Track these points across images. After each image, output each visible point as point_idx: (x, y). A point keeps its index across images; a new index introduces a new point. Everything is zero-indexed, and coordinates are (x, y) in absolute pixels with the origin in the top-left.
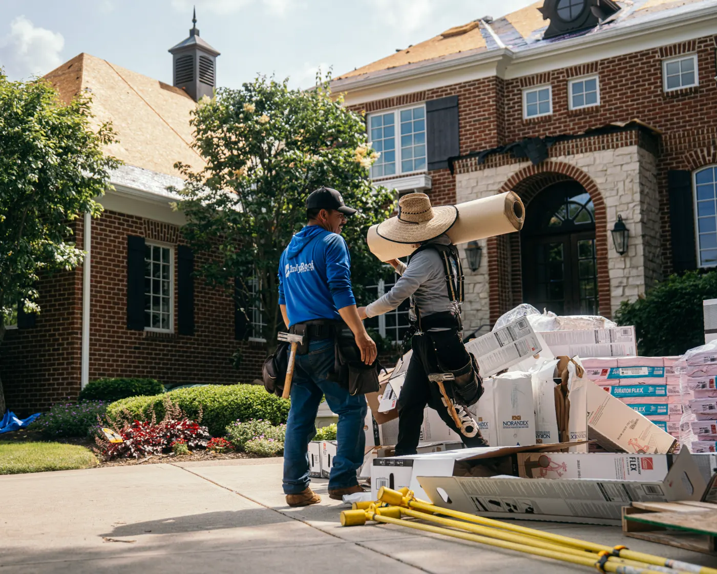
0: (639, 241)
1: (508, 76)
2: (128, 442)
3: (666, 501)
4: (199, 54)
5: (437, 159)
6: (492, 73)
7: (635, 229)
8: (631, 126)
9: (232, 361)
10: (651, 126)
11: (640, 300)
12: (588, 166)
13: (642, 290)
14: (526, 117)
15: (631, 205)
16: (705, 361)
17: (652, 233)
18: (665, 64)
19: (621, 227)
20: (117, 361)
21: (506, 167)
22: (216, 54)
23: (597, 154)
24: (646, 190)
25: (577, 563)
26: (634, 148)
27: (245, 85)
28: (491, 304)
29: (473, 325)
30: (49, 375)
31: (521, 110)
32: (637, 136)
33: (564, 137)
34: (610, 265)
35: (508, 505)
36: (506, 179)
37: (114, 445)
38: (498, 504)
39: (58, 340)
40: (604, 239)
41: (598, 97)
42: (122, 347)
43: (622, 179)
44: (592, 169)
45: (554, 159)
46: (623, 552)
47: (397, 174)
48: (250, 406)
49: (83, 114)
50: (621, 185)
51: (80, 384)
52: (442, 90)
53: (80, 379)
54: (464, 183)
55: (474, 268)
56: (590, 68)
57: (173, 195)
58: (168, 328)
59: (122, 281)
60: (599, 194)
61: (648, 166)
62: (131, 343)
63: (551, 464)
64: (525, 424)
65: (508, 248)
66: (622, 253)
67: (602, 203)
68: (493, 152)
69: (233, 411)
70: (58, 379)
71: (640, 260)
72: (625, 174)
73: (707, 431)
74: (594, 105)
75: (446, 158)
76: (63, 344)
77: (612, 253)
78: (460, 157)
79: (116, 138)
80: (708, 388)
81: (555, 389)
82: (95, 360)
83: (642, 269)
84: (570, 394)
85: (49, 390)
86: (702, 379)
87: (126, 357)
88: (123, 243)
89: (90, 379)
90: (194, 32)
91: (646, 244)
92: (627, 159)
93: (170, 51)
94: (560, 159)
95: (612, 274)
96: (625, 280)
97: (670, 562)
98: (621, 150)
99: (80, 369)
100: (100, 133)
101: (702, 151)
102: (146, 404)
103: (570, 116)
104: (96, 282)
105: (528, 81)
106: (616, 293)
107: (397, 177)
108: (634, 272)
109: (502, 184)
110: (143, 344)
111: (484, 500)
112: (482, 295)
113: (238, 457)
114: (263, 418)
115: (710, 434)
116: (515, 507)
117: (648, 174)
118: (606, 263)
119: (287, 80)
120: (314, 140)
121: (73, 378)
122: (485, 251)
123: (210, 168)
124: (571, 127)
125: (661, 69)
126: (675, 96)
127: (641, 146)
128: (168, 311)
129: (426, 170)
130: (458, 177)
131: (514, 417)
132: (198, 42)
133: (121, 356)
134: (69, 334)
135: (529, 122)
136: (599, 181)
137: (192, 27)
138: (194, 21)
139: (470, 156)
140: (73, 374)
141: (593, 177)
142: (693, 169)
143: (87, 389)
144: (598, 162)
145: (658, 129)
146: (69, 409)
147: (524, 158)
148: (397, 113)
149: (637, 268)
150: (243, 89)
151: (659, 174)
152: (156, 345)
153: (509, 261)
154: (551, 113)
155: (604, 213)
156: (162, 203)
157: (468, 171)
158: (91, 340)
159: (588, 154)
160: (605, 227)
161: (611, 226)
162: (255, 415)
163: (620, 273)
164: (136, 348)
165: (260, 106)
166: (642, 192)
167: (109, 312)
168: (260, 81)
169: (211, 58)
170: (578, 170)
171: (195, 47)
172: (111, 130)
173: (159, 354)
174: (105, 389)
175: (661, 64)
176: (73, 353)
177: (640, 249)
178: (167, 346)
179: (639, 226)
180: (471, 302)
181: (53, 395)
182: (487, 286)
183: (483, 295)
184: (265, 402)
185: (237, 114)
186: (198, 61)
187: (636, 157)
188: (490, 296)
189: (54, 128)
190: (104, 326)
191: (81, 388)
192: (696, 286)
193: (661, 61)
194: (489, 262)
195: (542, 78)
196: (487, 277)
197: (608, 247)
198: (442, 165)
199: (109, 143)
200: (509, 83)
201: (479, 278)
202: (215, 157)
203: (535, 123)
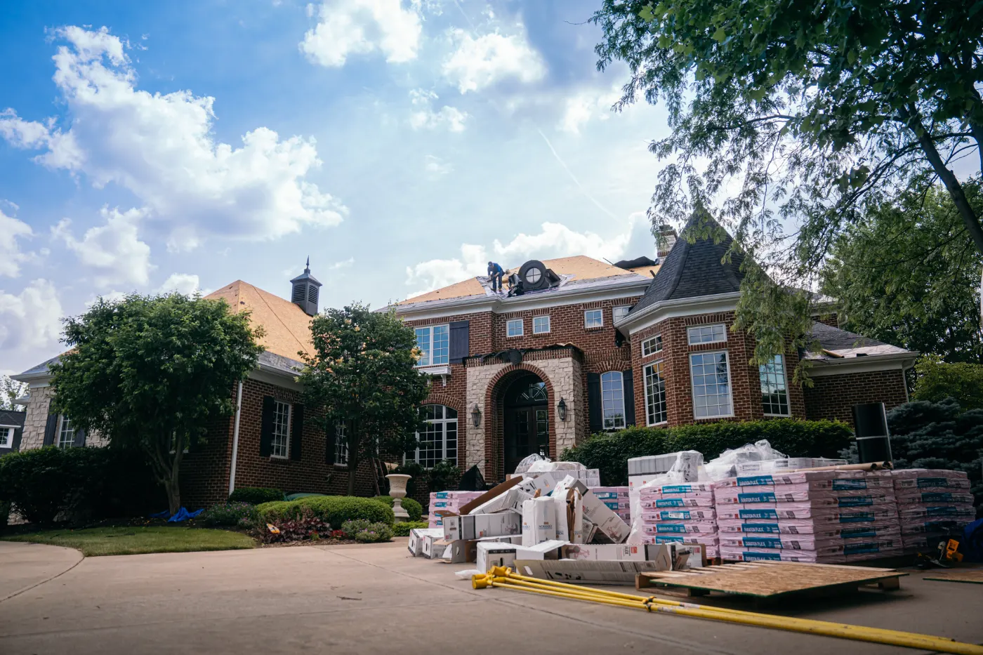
0: (572, 413)
1: (498, 312)
2: (283, 533)
3: (656, 571)
4: (309, 284)
5: (455, 357)
6: (490, 309)
7: (570, 405)
8: (568, 346)
9: (327, 478)
10: (579, 346)
11: (574, 447)
12: (544, 367)
13: (574, 441)
14: (508, 336)
15: (568, 392)
16: (651, 492)
17: (579, 408)
18: (585, 313)
19: (562, 404)
20: (252, 476)
21: (497, 365)
22: (320, 285)
23: (550, 361)
24: (577, 383)
25: (629, 606)
26: (570, 359)
27: (345, 307)
28: (486, 447)
29: (475, 459)
30: (208, 484)
31: (505, 332)
32: (572, 352)
33: (531, 350)
34: (556, 426)
35: (566, 575)
36: (496, 372)
37: (274, 534)
38: (560, 575)
39: (215, 461)
40: (553, 410)
41: (549, 328)
42: (256, 467)
43: (563, 376)
44: (546, 369)
45: (525, 362)
46: (654, 600)
47: (430, 365)
48: (357, 510)
49: (246, 319)
50: (562, 379)
51: (228, 490)
52: (460, 316)
53: (228, 487)
54: (472, 373)
55: (477, 425)
56: (545, 311)
57: (296, 373)
58: (285, 455)
59: (259, 425)
60: (551, 384)
61: (577, 370)
62: (261, 465)
63: (581, 551)
64: (550, 527)
65: (496, 413)
66: (563, 419)
67: (552, 389)
68: (490, 356)
69: (346, 513)
70: (214, 487)
71: (573, 424)
72: (565, 374)
73: (651, 530)
74: (547, 332)
75: (461, 357)
76: (218, 464)
77: (558, 419)
78: (469, 358)
79: (265, 333)
80: (652, 506)
81: (567, 507)
82: (239, 475)
83: (574, 429)
84: (575, 510)
85: (207, 493)
86: (648, 502)
87: (258, 474)
88: (260, 401)
89: (235, 487)
90: (307, 271)
91: (576, 414)
92: (566, 365)
93: (291, 281)
94: (529, 363)
95: (557, 431)
96: (564, 435)
97: (682, 603)
98: (563, 360)
99: (229, 480)
100: (256, 331)
101: (606, 363)
102: (287, 507)
103: (533, 338)
104: (243, 425)
105: (510, 316)
106: (559, 442)
107: (430, 367)
108: (569, 431)
109: (495, 375)
110: (269, 466)
111: (553, 573)
112: (480, 442)
113: (352, 543)
114: (365, 518)
115: (653, 531)
116: (570, 576)
117: (577, 374)
118: (554, 425)
119: (369, 305)
120: (383, 344)
121: (224, 487)
122: (483, 414)
123: (318, 356)
124: (534, 344)
125: (583, 315)
126: (591, 330)
127: (573, 358)
128: (285, 445)
129: (448, 364)
130: (468, 369)
131: (545, 523)
132: (309, 277)
133: (255, 473)
134: (223, 458)
135: (511, 340)
136: (551, 376)
137: (306, 268)
138: (308, 264)
139: (476, 357)
140: (224, 483)
141: (547, 374)
142: (601, 373)
143: (233, 494)
144: (550, 365)
145: (582, 348)
146: (225, 507)
147: (508, 361)
148: (432, 328)
149: (571, 428)
150: (344, 310)
151: (583, 374)
152: (277, 466)
153: (497, 421)
154: (523, 335)
155: (553, 395)
156: (288, 377)
157: (474, 366)
158: (237, 462)
159: (544, 360)
160: (554, 403)
161: (557, 403)
162: (360, 516)
163: (561, 431)
164: (264, 468)
165: (354, 320)
166: (574, 384)
167: (249, 445)
168: (354, 305)
169: (316, 287)
170: (539, 369)
171: (308, 280)
172: (262, 330)
173: (268, 471)
174: (245, 495)
175: (583, 313)
176: (225, 470)
177: (573, 417)
178: (284, 467)
179: (573, 404)
180: (474, 445)
181: (210, 497)
182: (484, 436)
183: (482, 441)
184: (366, 508)
185: (340, 325)
186: (308, 288)
187: (571, 364)
188: (486, 442)
189: (229, 327)
190: (246, 453)
191: (228, 493)
192: (607, 441)
193: (583, 311)
194: (486, 421)
195: (518, 314)
196: (484, 430)
197: (555, 415)
198: (458, 361)
199: (261, 337)
200: (499, 316)
201: (479, 431)
202: (322, 350)
203: (513, 340)
